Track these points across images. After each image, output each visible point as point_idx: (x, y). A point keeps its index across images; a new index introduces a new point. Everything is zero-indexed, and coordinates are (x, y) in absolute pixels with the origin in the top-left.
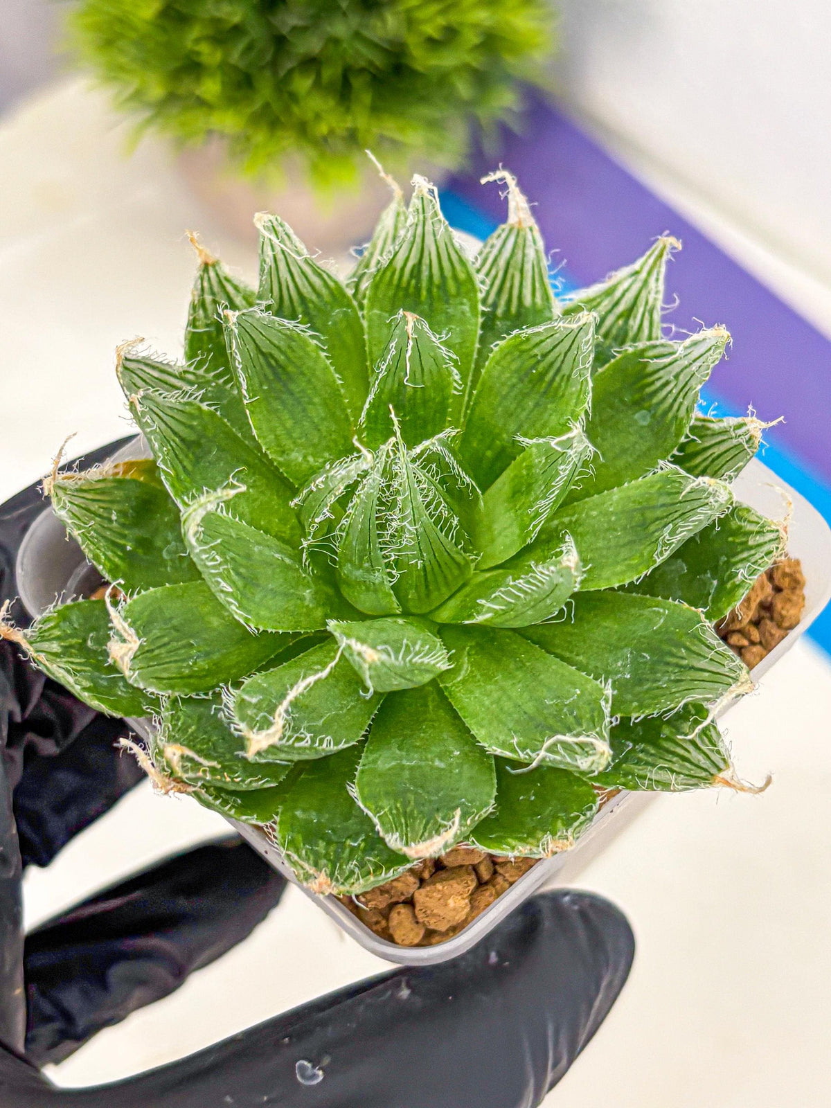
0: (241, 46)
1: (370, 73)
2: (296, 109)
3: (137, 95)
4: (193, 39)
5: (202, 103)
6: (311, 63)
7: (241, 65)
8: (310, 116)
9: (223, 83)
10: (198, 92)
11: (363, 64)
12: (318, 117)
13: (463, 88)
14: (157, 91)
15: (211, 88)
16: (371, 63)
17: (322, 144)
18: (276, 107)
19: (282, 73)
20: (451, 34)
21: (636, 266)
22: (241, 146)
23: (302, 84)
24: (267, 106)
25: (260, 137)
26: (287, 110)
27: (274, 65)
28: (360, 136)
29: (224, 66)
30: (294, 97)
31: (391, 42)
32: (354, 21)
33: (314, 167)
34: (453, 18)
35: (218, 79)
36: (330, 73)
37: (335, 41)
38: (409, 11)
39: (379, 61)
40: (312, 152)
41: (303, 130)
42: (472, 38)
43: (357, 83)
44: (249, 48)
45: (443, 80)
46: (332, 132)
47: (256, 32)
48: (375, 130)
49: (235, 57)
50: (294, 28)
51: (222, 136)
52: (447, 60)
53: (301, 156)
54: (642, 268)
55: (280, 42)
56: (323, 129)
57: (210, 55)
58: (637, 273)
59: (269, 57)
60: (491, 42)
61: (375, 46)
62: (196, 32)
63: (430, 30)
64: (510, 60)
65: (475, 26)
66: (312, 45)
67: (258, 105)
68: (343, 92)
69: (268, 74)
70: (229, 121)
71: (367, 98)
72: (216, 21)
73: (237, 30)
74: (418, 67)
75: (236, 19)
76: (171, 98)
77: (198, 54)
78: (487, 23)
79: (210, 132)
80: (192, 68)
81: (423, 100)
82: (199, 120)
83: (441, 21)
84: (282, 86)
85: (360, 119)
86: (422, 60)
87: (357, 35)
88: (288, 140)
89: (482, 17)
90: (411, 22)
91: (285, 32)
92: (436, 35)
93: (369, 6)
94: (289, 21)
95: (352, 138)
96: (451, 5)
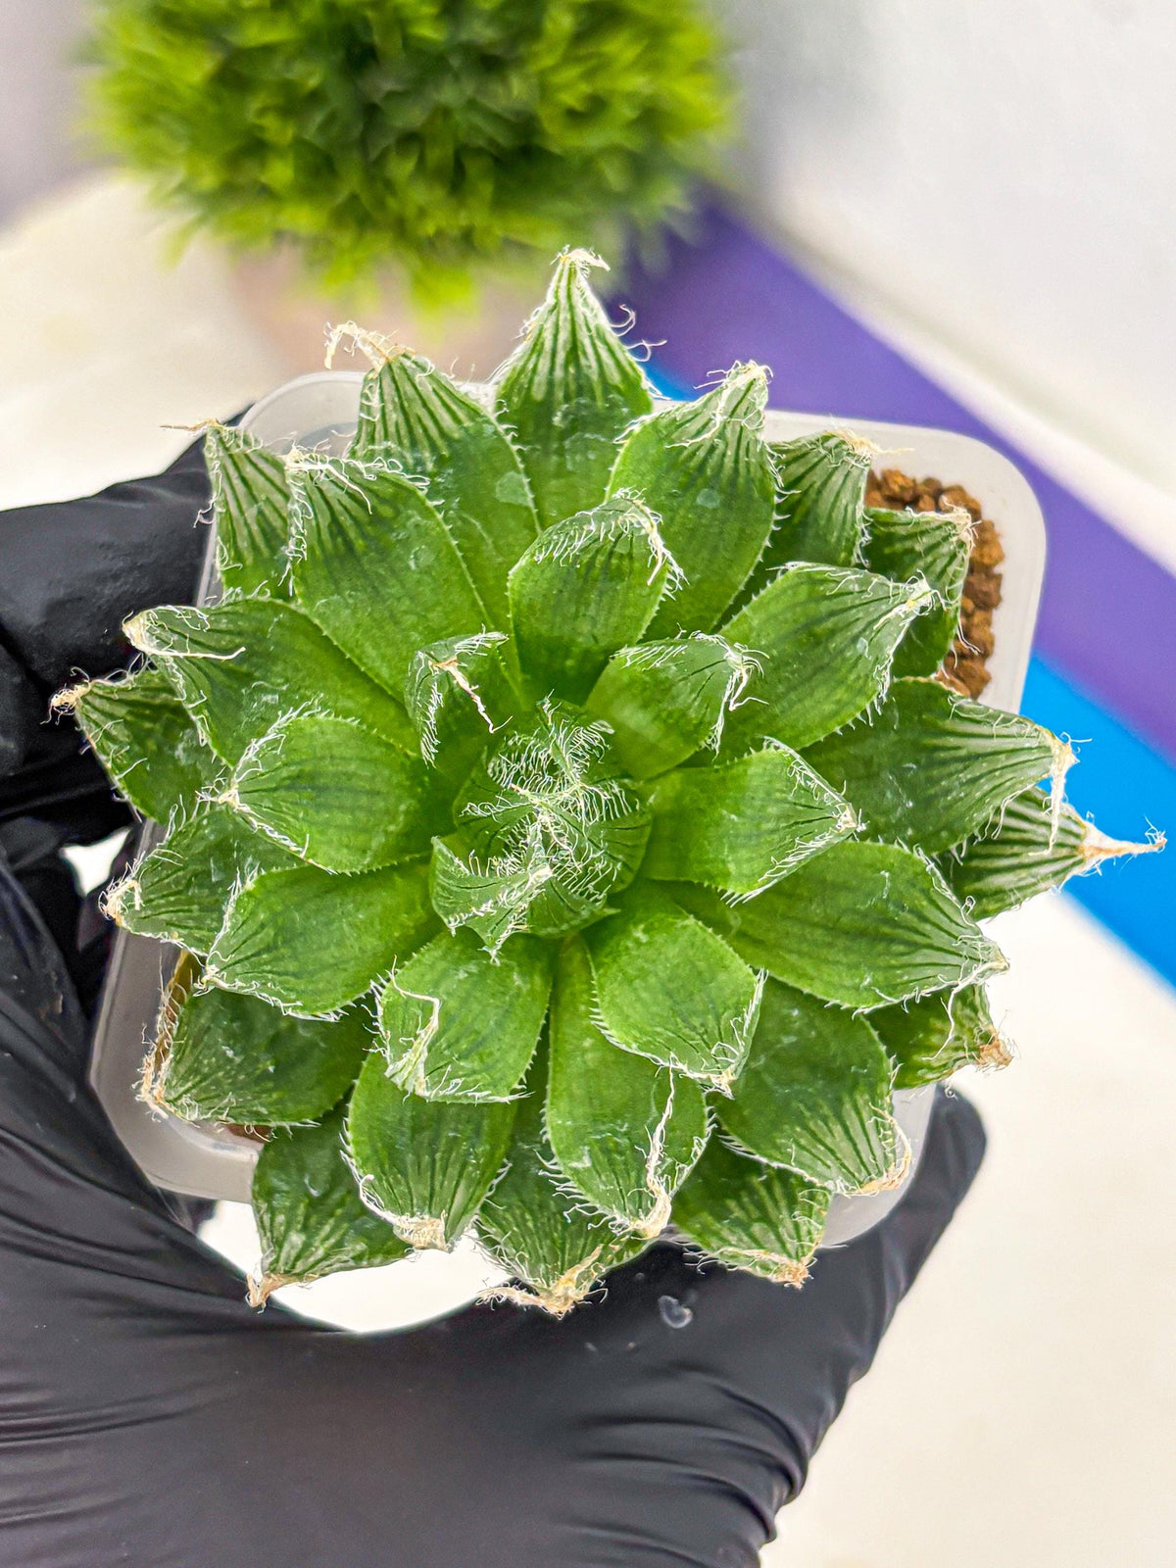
0: (318, 118)
1: (491, 155)
2: (392, 203)
3: (186, 187)
4: (255, 110)
5: (266, 192)
6: (411, 139)
7: (319, 142)
8: (410, 212)
9: (297, 169)
10: (264, 179)
11: (481, 142)
12: (422, 213)
13: (614, 176)
14: (209, 180)
15: (280, 173)
16: (492, 141)
17: (428, 249)
18: (365, 200)
19: (374, 154)
20: (595, 108)
22: (319, 252)
23: (402, 169)
24: (354, 198)
25: (345, 239)
26: (381, 204)
27: (363, 144)
28: (477, 238)
29: (299, 143)
30: (389, 185)
31: (518, 114)
32: (469, 88)
33: (418, 281)
34: (602, 84)
35: (291, 159)
36: (439, 154)
37: (445, 112)
38: (542, 74)
39: (504, 139)
40: (413, 260)
41: (401, 230)
42: (627, 112)
43: (473, 168)
44: (331, 119)
45: (587, 164)
46: (440, 233)
47: (339, 99)
48: (499, 232)
49: (311, 133)
50: (391, 95)
51: (296, 239)
52: (592, 139)
53: (402, 267)
55: (371, 112)
56: (429, 228)
57: (278, 130)
59: (356, 131)
60: (652, 118)
61: (496, 118)
62: (255, 104)
63: (570, 99)
64: (676, 144)
65: (630, 96)
66: (411, 116)
67: (342, 196)
68: (455, 180)
69: (355, 156)
70: (303, 219)
71: (486, 189)
72: (287, 88)
73: (315, 97)
74: (556, 149)
75: (313, 82)
76: (228, 189)
77: (261, 128)
78: (647, 91)
79: (279, 235)
80: (255, 147)
81: (563, 192)
82: (263, 215)
83: (585, 88)
84: (375, 172)
85: (476, 215)
86: (561, 139)
87: (472, 104)
88: (381, 244)
89: (637, 83)
90: (544, 90)
91: (377, 99)
92: (578, 106)
93: (490, 64)
94: (383, 84)
95: (467, 241)
96: (599, 67)
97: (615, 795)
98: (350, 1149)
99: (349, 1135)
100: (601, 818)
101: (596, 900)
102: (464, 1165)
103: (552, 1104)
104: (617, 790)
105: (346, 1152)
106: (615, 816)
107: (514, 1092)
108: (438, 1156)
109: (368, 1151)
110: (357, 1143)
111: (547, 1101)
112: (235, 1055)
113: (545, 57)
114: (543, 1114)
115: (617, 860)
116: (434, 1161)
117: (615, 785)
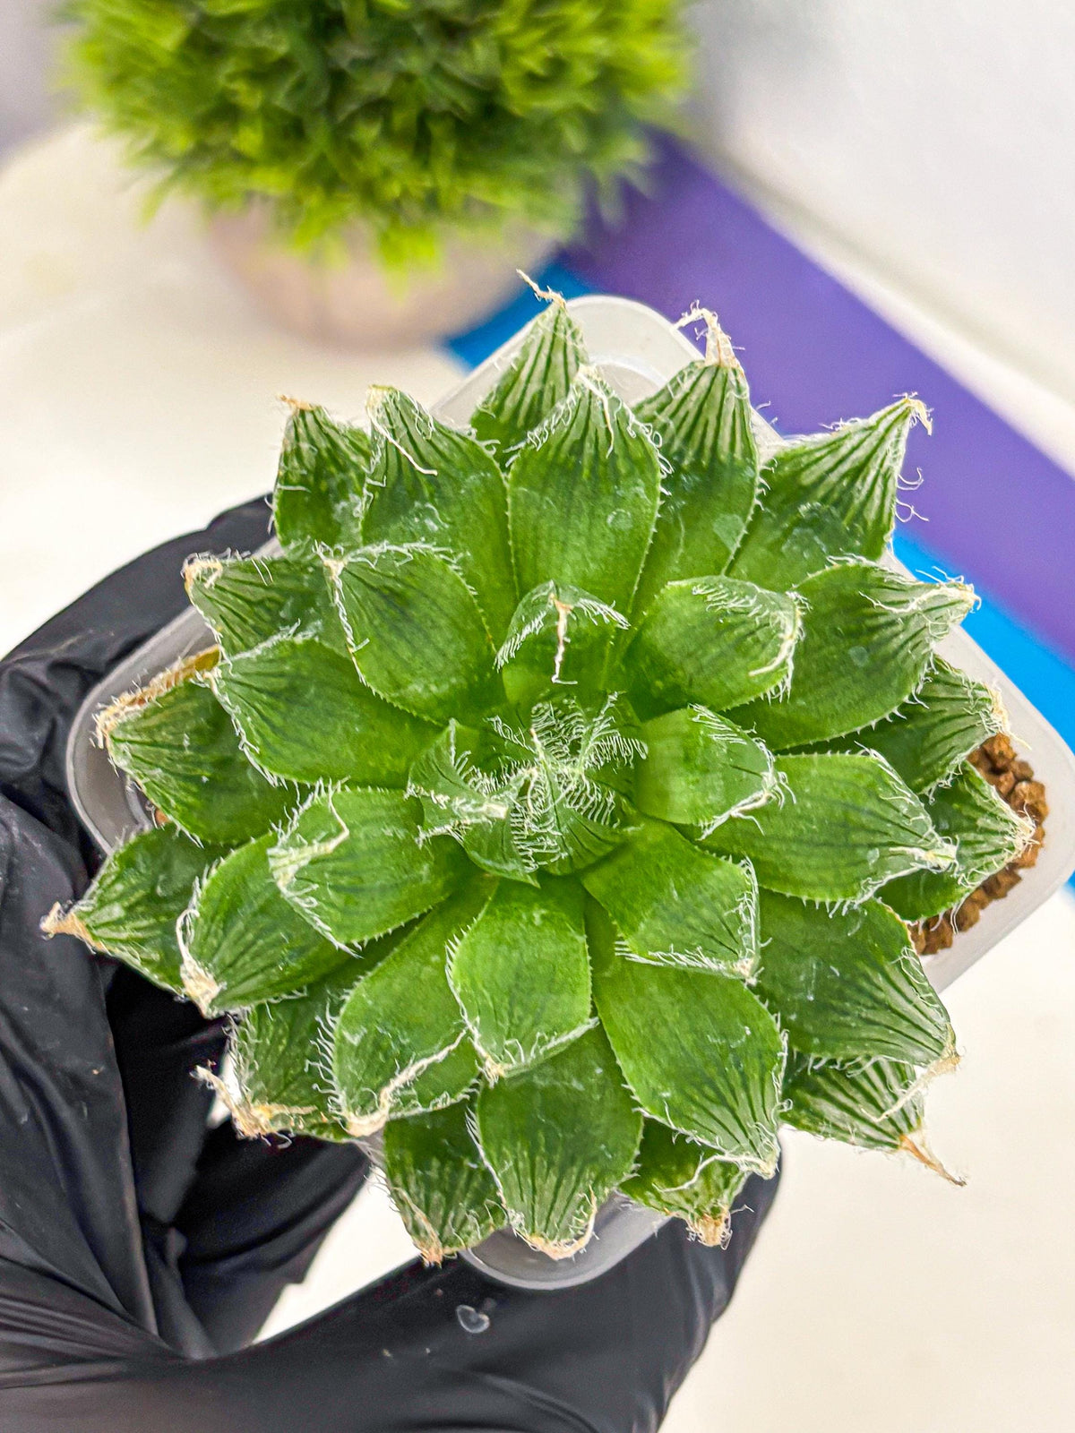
0: (288, 83)
1: (455, 118)
2: (359, 165)
3: (157, 148)
4: (227, 77)
5: (239, 158)
6: (378, 108)
7: (289, 108)
8: (377, 173)
9: (267, 134)
10: (234, 143)
11: (443, 105)
12: (387, 174)
13: (574, 139)
14: (181, 142)
15: (250, 139)
16: (454, 104)
17: (393, 210)
18: (334, 161)
19: (341, 117)
20: (558, 69)
21: (872, 420)
22: (290, 213)
23: (368, 133)
24: (322, 158)
25: (314, 200)
26: (348, 165)
27: (330, 108)
28: (442, 199)
29: (267, 112)
30: (356, 150)
31: (481, 79)
32: (434, 49)
33: (384, 239)
34: (561, 47)
35: (259, 124)
36: (402, 118)
37: (409, 77)
38: (503, 39)
39: (466, 104)
40: (381, 221)
41: (369, 192)
42: (585, 73)
43: (437, 130)
44: (300, 85)
45: (548, 127)
46: (405, 193)
47: (308, 65)
48: (461, 190)
49: (280, 99)
50: (355, 62)
51: (265, 198)
52: (554, 102)
53: (367, 226)
54: (878, 423)
55: (338, 80)
56: (394, 190)
57: (249, 97)
58: (872, 428)
59: (324, 95)
60: (610, 78)
61: (460, 83)
62: (230, 66)
63: (532, 63)
64: (633, 99)
65: (589, 57)
66: (379, 84)
67: (308, 159)
68: (420, 143)
69: (323, 120)
70: (273, 182)
71: (449, 150)
72: (257, 53)
73: (285, 64)
74: (516, 110)
75: (282, 49)
76: (201, 151)
77: (235, 93)
78: (605, 54)
79: (249, 195)
80: (227, 113)
81: (524, 151)
82: (235, 179)
83: (546, 52)
84: (341, 134)
85: (442, 178)
86: (519, 101)
87: (437, 69)
88: (350, 205)
89: (597, 45)
90: (505, 53)
91: (344, 64)
92: (540, 70)
93: (452, 31)
94: (349, 52)
95: (432, 202)
96: (558, 30)
97: (606, 802)
98: (206, 882)
99: (214, 872)
100: (580, 810)
101: (528, 865)
102: (273, 965)
103: (372, 978)
104: (610, 800)
105: (200, 882)
106: (592, 818)
107: (350, 945)
108: (260, 942)
109: (216, 895)
110: (214, 882)
111: (370, 974)
112: (189, 747)
113: (507, 23)
114: (358, 980)
115: (567, 850)
116: (253, 943)
117: (612, 797)
